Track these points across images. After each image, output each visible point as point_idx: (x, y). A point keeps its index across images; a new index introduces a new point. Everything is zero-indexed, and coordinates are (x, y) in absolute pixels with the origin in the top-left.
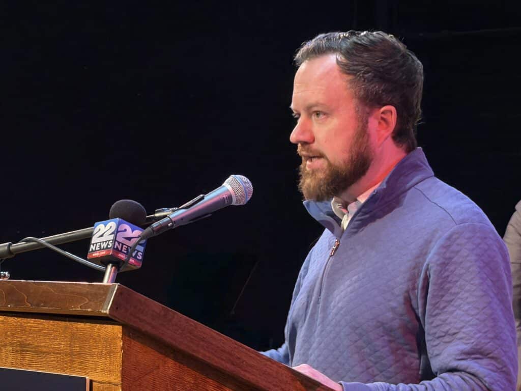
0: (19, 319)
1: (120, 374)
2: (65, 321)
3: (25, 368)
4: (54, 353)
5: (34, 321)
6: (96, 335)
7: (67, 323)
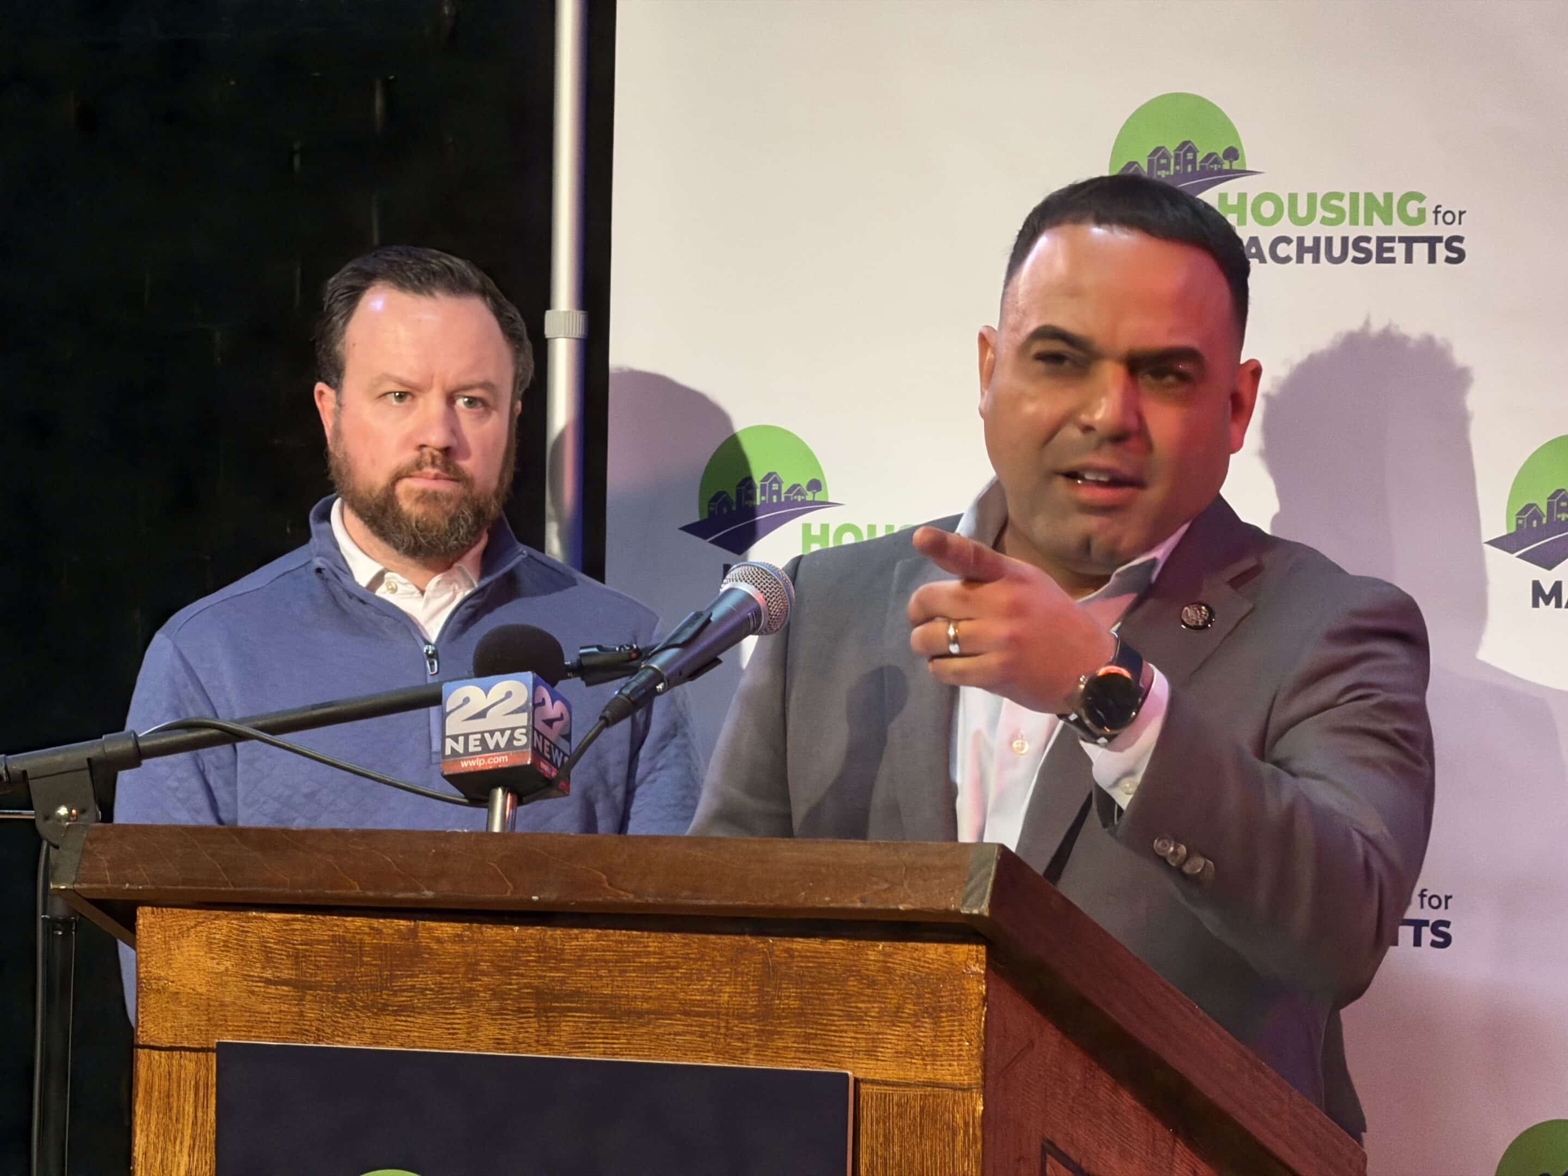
0: (534, 931)
1: (976, 1063)
2: (742, 933)
3: (554, 1054)
4: (686, 1014)
5: (599, 935)
6: (872, 968)
7: (748, 938)
